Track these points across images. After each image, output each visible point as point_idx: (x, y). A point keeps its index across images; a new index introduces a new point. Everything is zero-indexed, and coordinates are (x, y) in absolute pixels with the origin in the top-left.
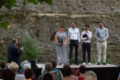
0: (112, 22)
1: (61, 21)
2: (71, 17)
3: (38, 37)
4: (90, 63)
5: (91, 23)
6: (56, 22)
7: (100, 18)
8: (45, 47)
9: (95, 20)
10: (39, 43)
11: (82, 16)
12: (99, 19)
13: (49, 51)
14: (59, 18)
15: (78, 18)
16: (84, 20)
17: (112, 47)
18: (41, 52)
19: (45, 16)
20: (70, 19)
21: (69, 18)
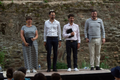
0: (106, 9)
1: (34, 10)
2: (48, 5)
3: (4, 33)
4: (76, 69)
5: (78, 12)
6: (29, 12)
7: (90, 5)
8: (14, 48)
9: (82, 7)
10: (6, 42)
11: (64, 2)
12: (88, 7)
13: (19, 52)
14: (32, 6)
15: (59, 5)
16: (68, 8)
17: (108, 45)
18: (9, 54)
19: (12, 4)
20: (48, 8)
21: (46, 6)
